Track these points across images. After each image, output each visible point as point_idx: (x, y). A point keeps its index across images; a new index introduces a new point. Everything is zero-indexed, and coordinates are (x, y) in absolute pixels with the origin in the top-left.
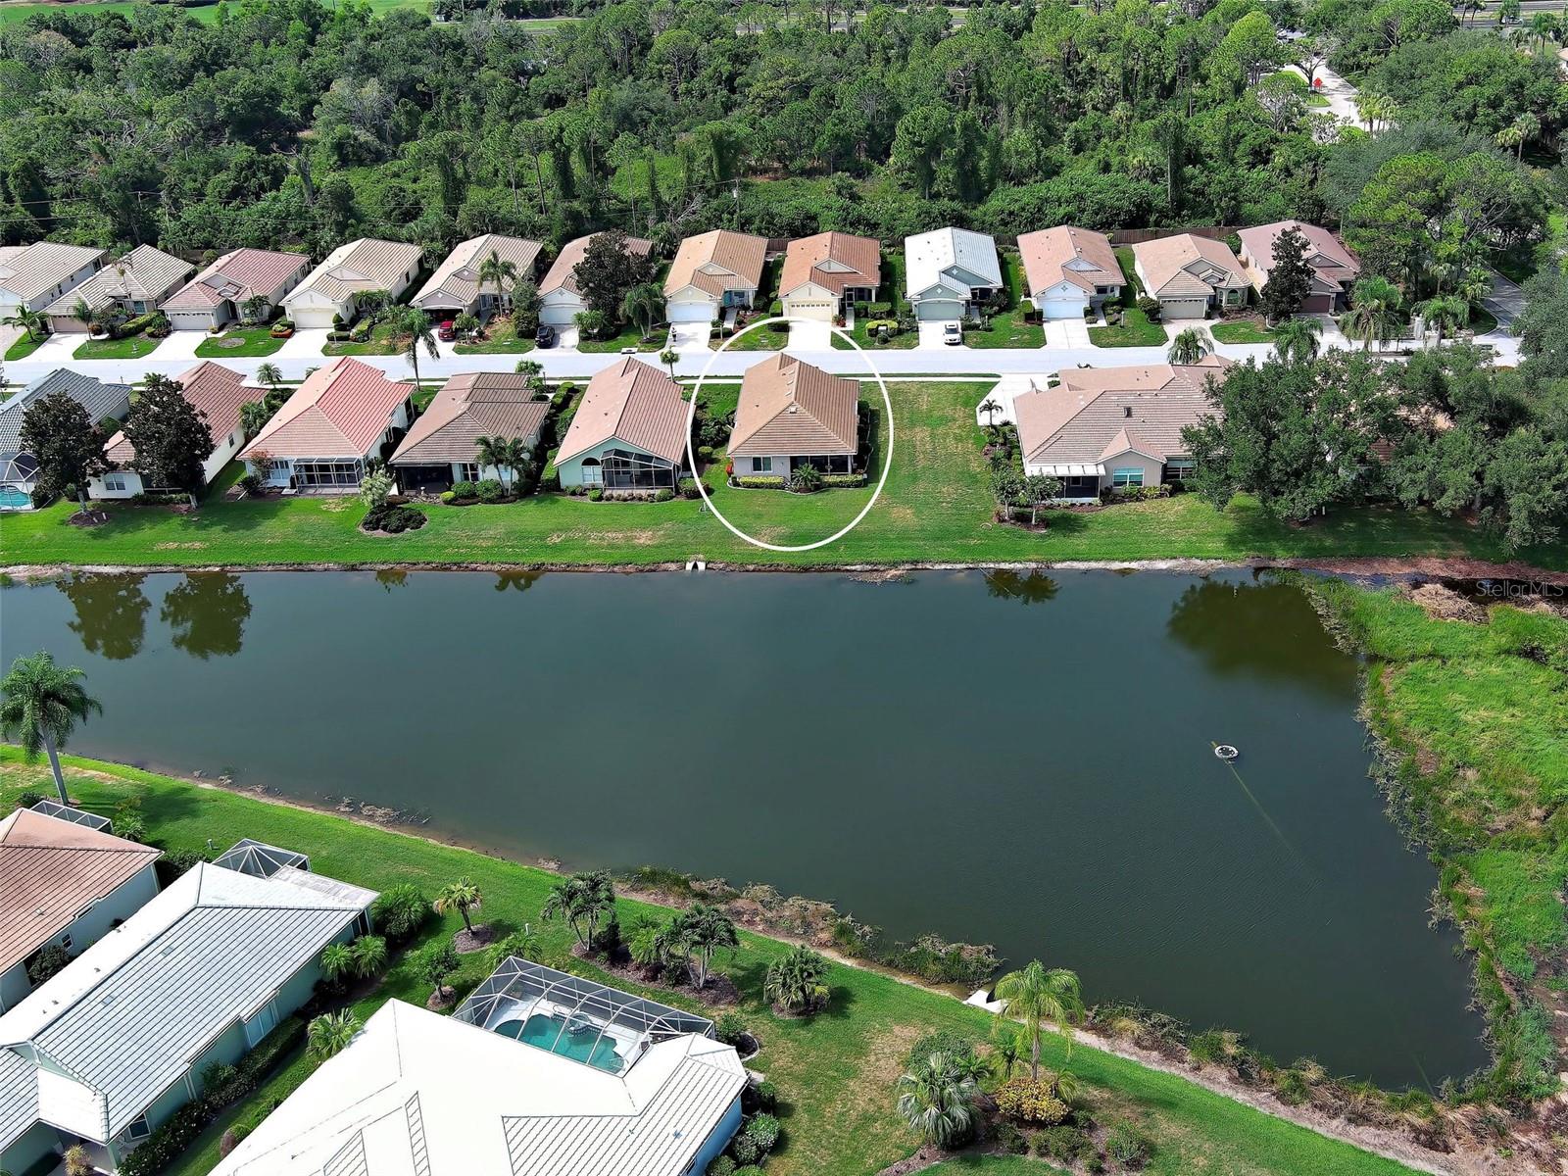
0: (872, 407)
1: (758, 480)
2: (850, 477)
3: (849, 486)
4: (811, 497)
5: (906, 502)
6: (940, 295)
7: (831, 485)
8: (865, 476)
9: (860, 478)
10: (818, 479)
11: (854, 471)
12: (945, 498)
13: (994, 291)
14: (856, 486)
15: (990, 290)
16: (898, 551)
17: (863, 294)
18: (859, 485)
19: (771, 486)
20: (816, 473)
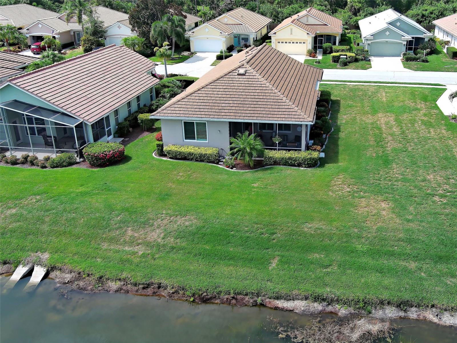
0: (333, 98)
1: (185, 150)
2: (303, 154)
3: (299, 165)
4: (248, 175)
5: (378, 191)
6: (388, 37)
7: (276, 163)
8: (323, 155)
9: (315, 155)
10: (261, 154)
11: (308, 148)
12: (434, 189)
13: (426, 40)
14: (310, 166)
15: (423, 39)
16: (373, 278)
17: (330, 38)
18: (313, 164)
19: (201, 158)
20: (259, 144)
